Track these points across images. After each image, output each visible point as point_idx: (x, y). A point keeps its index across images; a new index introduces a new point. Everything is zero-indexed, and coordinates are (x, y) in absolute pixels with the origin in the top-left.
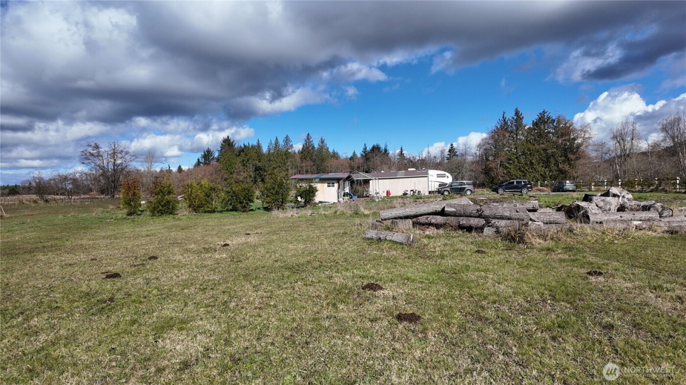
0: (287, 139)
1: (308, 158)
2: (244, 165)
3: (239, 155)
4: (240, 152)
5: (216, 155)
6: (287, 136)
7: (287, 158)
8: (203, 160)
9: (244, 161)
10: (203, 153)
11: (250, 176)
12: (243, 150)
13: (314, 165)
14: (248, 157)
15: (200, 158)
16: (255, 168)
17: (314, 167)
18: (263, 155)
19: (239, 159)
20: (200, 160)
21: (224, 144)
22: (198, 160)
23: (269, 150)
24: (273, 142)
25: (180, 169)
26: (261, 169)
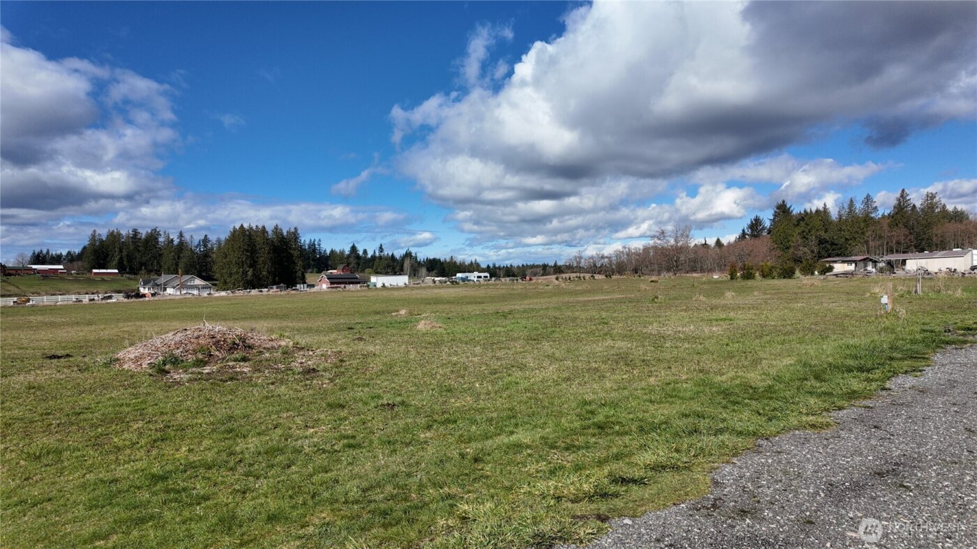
0: (868, 199)
1: (900, 225)
2: (804, 237)
3: (798, 225)
4: (799, 221)
5: (767, 224)
6: (868, 196)
7: (867, 226)
8: (750, 230)
9: (803, 232)
10: (749, 223)
11: (813, 252)
12: (803, 218)
13: (911, 233)
14: (809, 227)
15: (745, 229)
16: (819, 241)
17: (912, 237)
18: (831, 223)
19: (798, 230)
20: (746, 231)
21: (778, 211)
22: (743, 231)
23: (840, 216)
24: (846, 206)
25: (718, 243)
26: (827, 242)
